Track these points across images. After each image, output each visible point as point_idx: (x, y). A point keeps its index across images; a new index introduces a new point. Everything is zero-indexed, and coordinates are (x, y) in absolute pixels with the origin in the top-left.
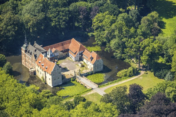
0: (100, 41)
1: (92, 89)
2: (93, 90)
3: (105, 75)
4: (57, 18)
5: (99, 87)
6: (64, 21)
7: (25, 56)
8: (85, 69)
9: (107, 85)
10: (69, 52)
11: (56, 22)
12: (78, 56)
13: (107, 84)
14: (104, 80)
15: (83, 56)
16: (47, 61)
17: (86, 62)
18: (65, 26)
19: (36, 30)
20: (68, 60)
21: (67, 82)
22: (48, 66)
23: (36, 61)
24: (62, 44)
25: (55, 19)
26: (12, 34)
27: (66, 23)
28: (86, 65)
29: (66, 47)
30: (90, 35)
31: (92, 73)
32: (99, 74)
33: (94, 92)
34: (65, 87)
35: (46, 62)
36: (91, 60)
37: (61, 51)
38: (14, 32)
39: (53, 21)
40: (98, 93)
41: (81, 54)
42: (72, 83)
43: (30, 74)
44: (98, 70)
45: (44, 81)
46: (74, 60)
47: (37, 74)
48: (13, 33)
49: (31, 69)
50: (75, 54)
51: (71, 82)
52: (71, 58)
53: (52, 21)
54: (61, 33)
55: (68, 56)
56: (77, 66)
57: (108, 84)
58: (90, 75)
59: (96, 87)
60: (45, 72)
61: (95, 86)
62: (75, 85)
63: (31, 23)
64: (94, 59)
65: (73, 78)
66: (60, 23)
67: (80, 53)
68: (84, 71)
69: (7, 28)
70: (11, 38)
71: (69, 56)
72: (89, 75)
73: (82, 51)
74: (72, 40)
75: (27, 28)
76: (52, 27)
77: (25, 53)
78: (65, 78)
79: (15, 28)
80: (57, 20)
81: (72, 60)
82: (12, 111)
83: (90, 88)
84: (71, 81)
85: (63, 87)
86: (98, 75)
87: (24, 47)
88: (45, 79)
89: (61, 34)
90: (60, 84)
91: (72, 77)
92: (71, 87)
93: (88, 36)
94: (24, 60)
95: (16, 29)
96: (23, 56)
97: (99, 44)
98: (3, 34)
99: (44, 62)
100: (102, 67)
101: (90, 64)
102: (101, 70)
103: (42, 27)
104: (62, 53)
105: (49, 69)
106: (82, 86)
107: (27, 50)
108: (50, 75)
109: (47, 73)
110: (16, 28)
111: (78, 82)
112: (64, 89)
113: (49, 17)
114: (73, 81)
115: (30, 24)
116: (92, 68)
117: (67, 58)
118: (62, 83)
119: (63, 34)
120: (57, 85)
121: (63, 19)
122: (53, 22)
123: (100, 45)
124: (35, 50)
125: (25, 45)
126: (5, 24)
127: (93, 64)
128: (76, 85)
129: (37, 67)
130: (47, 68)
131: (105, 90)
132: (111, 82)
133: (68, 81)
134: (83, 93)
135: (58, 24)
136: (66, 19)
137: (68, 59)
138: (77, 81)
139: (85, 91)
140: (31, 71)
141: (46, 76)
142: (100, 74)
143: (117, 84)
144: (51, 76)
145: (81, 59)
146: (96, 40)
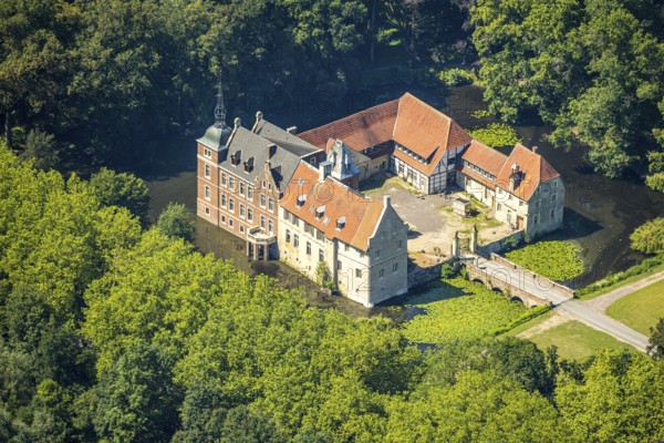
0: (510, 105)
1: (553, 306)
2: (558, 310)
3: (578, 245)
4: (316, 8)
5: (576, 297)
6: (347, 21)
7: (219, 179)
8: (484, 224)
9: (606, 289)
10: (398, 151)
11: (312, 26)
12: (443, 169)
13: (604, 281)
14: (581, 269)
15: (467, 169)
16: (342, 196)
17: (478, 196)
18: (355, 41)
19: (234, 62)
20: (394, 189)
21: (426, 285)
22: (346, 216)
23: (281, 196)
24: (364, 119)
25: (308, 13)
26: (138, 84)
27: (360, 28)
28: (482, 207)
29: (380, 131)
30: (449, 78)
31: (521, 242)
32: (553, 243)
33: (566, 321)
34: (425, 306)
35: (336, 199)
36: (517, 184)
37: (363, 152)
38: (148, 77)
39: (297, 21)
40: (584, 322)
41: (453, 159)
42: (450, 286)
43: (251, 255)
44: (545, 227)
45: (327, 284)
46: (424, 189)
47: (283, 256)
48: (144, 80)
49: (254, 232)
50: (429, 160)
51: (444, 280)
52: (405, 180)
53: (294, 22)
54: (332, 73)
55: (389, 170)
56: (444, 213)
57: (610, 285)
58: (515, 248)
59: (565, 299)
60: (335, 240)
61: (560, 295)
62: (464, 294)
63: (213, 34)
64: (528, 177)
65: (450, 262)
66: (333, 31)
67: (452, 156)
68: (488, 236)
69: (117, 59)
70: (133, 104)
71: (394, 174)
72: (512, 249)
73: (460, 149)
74: (401, 101)
75: (196, 55)
76: (298, 48)
77: (216, 165)
78: (416, 265)
79: (149, 60)
80: (317, 18)
81: (412, 188)
82: (289, 407)
83: (542, 305)
84: (440, 277)
85: (419, 306)
86: (550, 249)
87: (211, 138)
88: (332, 276)
89: (334, 78)
90: (400, 292)
91: (442, 260)
92: (450, 303)
93: (442, 84)
94: (208, 199)
95: (155, 64)
96: (204, 180)
97: (505, 118)
98: (100, 86)
99: (325, 197)
100: (559, 215)
101: (509, 203)
102: (554, 228)
103: (258, 50)
104: (368, 159)
105: (356, 226)
106: (499, 295)
107: (226, 151)
108: (362, 253)
109: (347, 245)
110: (156, 56)
111: (476, 280)
112: (425, 314)
113: (280, 7)
114: (450, 277)
115: (209, 41)
116: (519, 218)
117: (389, 181)
118: (409, 290)
119: (341, 76)
120: (387, 297)
121: (344, 13)
122: (300, 28)
123: (509, 122)
124: (273, 151)
125: (215, 131)
126: (105, 44)
127: (529, 202)
128: (472, 294)
129: (284, 225)
130: (343, 226)
131: (607, 309)
132: (621, 274)
133: (430, 277)
134: (518, 323)
135: (320, 37)
136: (355, 10)
137: (395, 185)
138: (467, 278)
139: (522, 316)
140: (254, 242)
141: (340, 258)
142: (556, 245)
143: (649, 283)
144: (366, 260)
145: (453, 184)
146: (491, 100)
